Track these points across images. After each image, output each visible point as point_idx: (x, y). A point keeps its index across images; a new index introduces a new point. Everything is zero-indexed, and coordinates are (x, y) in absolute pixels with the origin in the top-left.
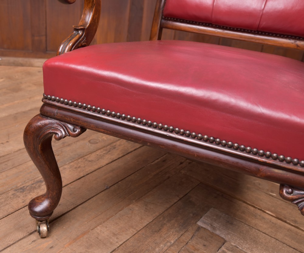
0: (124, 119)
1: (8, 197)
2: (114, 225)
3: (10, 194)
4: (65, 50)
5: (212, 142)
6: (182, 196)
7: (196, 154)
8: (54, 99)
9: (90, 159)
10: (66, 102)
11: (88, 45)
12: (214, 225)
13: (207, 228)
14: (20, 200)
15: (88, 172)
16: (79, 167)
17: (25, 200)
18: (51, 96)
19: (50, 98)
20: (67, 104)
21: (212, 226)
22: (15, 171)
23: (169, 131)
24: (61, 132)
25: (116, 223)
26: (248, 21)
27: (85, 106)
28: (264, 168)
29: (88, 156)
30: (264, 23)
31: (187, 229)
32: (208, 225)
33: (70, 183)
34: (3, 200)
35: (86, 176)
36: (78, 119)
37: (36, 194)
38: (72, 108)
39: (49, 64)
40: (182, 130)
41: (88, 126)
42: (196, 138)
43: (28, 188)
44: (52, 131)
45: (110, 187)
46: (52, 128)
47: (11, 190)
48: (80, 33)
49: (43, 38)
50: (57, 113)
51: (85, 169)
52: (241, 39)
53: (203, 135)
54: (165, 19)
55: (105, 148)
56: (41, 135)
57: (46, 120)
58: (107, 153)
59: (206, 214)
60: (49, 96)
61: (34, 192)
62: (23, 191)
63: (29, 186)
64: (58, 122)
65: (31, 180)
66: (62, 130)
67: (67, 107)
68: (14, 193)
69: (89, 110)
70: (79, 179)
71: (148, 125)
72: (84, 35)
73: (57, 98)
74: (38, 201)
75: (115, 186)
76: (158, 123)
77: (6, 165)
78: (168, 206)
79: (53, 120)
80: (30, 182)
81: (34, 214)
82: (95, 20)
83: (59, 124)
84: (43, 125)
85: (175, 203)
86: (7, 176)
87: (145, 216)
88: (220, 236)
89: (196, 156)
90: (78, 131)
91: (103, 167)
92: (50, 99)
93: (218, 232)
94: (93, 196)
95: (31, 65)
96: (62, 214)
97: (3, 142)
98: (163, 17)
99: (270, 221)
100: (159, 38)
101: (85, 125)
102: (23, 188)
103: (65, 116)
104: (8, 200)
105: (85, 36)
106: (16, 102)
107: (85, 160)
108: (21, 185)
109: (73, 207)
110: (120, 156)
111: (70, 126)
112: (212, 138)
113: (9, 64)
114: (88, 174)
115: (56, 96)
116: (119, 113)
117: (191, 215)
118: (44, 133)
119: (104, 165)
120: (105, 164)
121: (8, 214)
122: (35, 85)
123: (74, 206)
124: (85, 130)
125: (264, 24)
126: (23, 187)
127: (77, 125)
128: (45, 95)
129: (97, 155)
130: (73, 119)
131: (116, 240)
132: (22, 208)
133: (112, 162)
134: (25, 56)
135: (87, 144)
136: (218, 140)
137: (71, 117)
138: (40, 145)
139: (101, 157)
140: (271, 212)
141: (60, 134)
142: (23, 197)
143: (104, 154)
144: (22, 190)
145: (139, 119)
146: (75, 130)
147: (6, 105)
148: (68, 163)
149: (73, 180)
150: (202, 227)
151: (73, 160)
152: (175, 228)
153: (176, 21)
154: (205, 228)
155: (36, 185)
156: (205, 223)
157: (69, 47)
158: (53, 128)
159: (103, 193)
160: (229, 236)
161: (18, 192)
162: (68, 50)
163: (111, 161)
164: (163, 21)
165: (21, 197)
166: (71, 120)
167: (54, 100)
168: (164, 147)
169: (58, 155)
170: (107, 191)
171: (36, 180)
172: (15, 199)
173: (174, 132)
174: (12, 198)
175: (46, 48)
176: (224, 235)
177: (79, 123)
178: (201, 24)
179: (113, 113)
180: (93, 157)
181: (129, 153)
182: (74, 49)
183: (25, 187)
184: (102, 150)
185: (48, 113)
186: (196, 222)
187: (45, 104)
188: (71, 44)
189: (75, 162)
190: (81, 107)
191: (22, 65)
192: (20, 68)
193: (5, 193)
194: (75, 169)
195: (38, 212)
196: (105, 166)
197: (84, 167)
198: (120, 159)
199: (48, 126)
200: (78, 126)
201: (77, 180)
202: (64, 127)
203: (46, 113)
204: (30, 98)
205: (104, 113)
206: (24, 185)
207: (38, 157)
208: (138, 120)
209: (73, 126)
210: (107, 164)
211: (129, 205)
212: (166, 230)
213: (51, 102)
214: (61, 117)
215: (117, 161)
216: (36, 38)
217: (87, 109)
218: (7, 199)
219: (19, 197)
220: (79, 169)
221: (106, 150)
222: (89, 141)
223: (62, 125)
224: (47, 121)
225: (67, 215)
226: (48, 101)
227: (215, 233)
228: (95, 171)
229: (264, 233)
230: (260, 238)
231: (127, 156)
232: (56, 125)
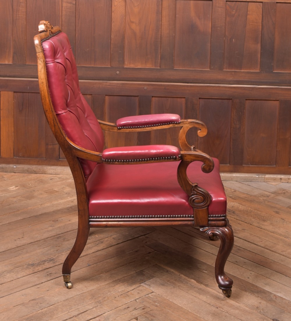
1: (23, 268)
3: (25, 267)
6: (138, 271)
14: (31, 270)
22: (28, 255)
34: (20, 270)
43: (36, 264)
49: (57, 146)
55: (95, 243)
58: (95, 246)
65: (38, 260)
68: (27, 266)
75: (95, 265)
77: (22, 251)
80: (38, 261)
85: (131, 274)
86: (22, 258)
87: (108, 280)
94: (78, 269)
95: (44, 173)
97: (19, 238)
104: (23, 270)
110: (105, 248)
117: (139, 280)
120: (91, 252)
121: (24, 276)
122: (46, 193)
126: (33, 264)
129: (88, 247)
131: (86, 289)
132: (32, 274)
134: (38, 164)
143: (93, 246)
144: (33, 265)
148: (65, 251)
159: (85, 268)
161: (30, 266)
163: (97, 250)
165: (32, 268)
169: (59, 247)
170: (88, 267)
171: (41, 260)
172: (28, 269)
174: (26, 269)
175: (59, 155)
181: (112, 246)
184: (92, 244)
191: (35, 173)
193: (21, 266)
210: (93, 253)
212: (119, 286)
216: (50, 147)
219: (30, 268)
221: (95, 244)
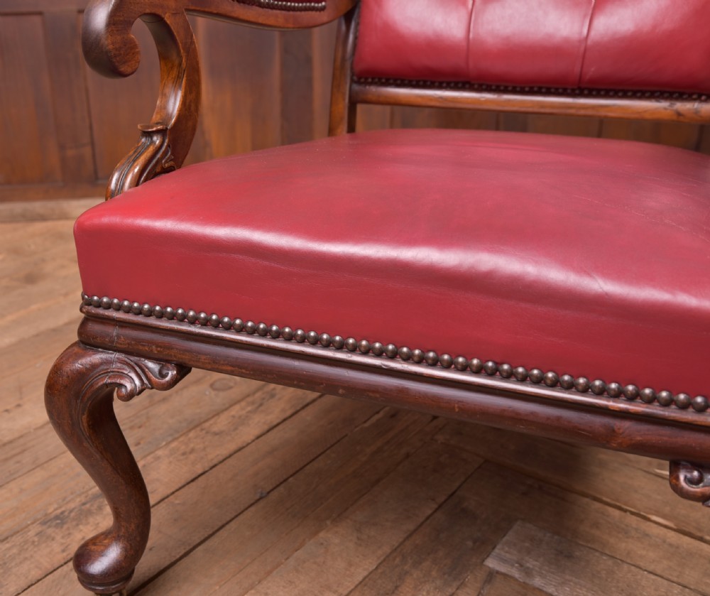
0: (276, 336)
1: (26, 542)
2: (284, 587)
3: (32, 533)
4: (124, 184)
5: (491, 374)
6: (442, 499)
7: (456, 405)
8: (107, 303)
9: (215, 429)
10: (136, 308)
11: (179, 167)
12: (528, 565)
13: (510, 574)
14: (56, 547)
15: (215, 462)
16: (192, 451)
17: (69, 545)
18: (100, 297)
19: (97, 301)
20: (139, 312)
21: (521, 566)
22: (39, 475)
23: (387, 355)
24: (132, 382)
25: (290, 581)
26: (553, 68)
27: (182, 314)
28: (626, 425)
29: (211, 422)
30: (593, 69)
31: (461, 581)
32: (513, 566)
33: (173, 493)
34: (15, 551)
35: (211, 471)
36: (169, 347)
37: (92, 528)
38: (152, 321)
39: (88, 223)
40: (417, 352)
41: (194, 361)
42: (453, 366)
43: (73, 514)
44: (109, 381)
45: (269, 493)
46: (109, 372)
47: (32, 523)
48: (157, 140)
49: (87, 151)
50: (118, 336)
51: (206, 455)
52: (542, 110)
53: (469, 357)
54: (359, 82)
55: (250, 399)
56: (86, 393)
57: (94, 354)
58: (254, 411)
59: (504, 539)
60: (96, 298)
61: (88, 523)
62: (63, 523)
63: (76, 510)
64: (122, 356)
65: (80, 495)
66: (133, 375)
67: (140, 319)
68: (40, 529)
69: (193, 321)
70: (193, 480)
71: (334, 346)
72: (166, 144)
73: (116, 301)
74: (95, 547)
75: (281, 488)
76: (358, 340)
77: (18, 462)
78: (411, 527)
79: (111, 354)
80: (78, 500)
81: (87, 580)
82: (190, 106)
83: (125, 361)
84: (88, 366)
85: (428, 518)
86: (22, 491)
87: (358, 557)
88: (545, 589)
89: (457, 410)
90: (171, 373)
91: (248, 444)
92: (99, 305)
93: (537, 582)
94: (228, 519)
96: (157, 571)
97: (8, 407)
98: (355, 78)
99: (664, 542)
100: (351, 129)
101: (186, 358)
102: (62, 516)
103: (139, 341)
104: (27, 549)
105: (168, 146)
106: (34, 307)
107: (204, 432)
108: (56, 509)
109: (183, 552)
110: (288, 413)
111: (151, 365)
112: (490, 364)
113: (13, 219)
114: (215, 466)
115: (111, 297)
116: (264, 323)
117: (470, 543)
118: (92, 386)
119: (250, 441)
120: (252, 437)
121: (29, 584)
123: (185, 549)
124: (189, 371)
125: (592, 71)
126: (62, 513)
127: (168, 361)
128: (86, 297)
129: (233, 417)
130: (157, 346)
132: (62, 566)
133: (268, 431)
134: (48, 196)
135: (207, 393)
136: (506, 367)
137: (150, 343)
138: (85, 417)
139: (242, 421)
140: (664, 517)
141: (129, 386)
142: (63, 537)
143: (250, 412)
144: (60, 520)
145: (312, 334)
146: (164, 372)
147: (10, 318)
148: (164, 443)
149: (180, 485)
150: (498, 572)
151: (177, 436)
152: (433, 581)
153: (387, 84)
154: (505, 575)
155: (92, 505)
156: (504, 561)
157: (132, 177)
158: (111, 374)
159: (252, 509)
160: (567, 589)
161: (50, 527)
162: (131, 183)
163: (266, 428)
164: (356, 87)
165: (58, 538)
166: (152, 351)
167: (108, 306)
168: (378, 396)
169: (140, 427)
170: (261, 504)
171: (90, 492)
172: (44, 545)
173: (398, 357)
174: (36, 543)
175: (96, 172)
176: (555, 586)
177: (171, 355)
178: (444, 85)
179: (250, 324)
180: (222, 423)
181: (307, 405)
182: (146, 180)
183: (66, 514)
184: (243, 404)
185: (96, 338)
186: (483, 561)
187: (89, 318)
188: (136, 170)
189: (181, 439)
190: (172, 317)
191: (43, 218)
192: (39, 226)
193: (18, 532)
194: (182, 458)
195: (97, 575)
196: (253, 441)
197: (204, 449)
198: (287, 422)
199: (98, 370)
200: (171, 363)
201: (188, 483)
202: (137, 369)
203: (93, 338)
204: (66, 295)
205: (228, 328)
206: (63, 509)
207: (85, 444)
208: (309, 336)
209: (159, 364)
210: (258, 437)
211: (316, 533)
212: (411, 587)
213: (101, 311)
214: (129, 344)
215: (281, 427)
216: (70, 153)
217: (186, 320)
218: (26, 547)
219: (53, 539)
220: (192, 457)
221: (253, 403)
222: (212, 386)
223: (132, 363)
224: (97, 357)
225: (170, 572)
226: (94, 310)
227: (531, 583)
228: (230, 456)
229: (650, 572)
230: (644, 587)
231: (303, 413)
232: (119, 365)
